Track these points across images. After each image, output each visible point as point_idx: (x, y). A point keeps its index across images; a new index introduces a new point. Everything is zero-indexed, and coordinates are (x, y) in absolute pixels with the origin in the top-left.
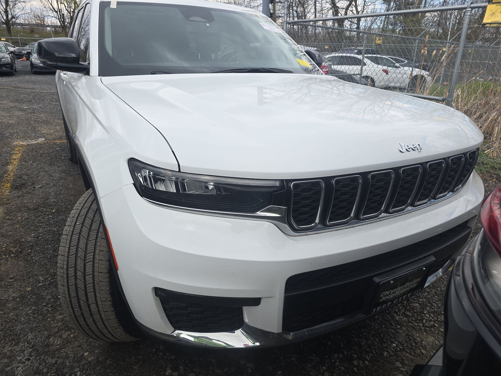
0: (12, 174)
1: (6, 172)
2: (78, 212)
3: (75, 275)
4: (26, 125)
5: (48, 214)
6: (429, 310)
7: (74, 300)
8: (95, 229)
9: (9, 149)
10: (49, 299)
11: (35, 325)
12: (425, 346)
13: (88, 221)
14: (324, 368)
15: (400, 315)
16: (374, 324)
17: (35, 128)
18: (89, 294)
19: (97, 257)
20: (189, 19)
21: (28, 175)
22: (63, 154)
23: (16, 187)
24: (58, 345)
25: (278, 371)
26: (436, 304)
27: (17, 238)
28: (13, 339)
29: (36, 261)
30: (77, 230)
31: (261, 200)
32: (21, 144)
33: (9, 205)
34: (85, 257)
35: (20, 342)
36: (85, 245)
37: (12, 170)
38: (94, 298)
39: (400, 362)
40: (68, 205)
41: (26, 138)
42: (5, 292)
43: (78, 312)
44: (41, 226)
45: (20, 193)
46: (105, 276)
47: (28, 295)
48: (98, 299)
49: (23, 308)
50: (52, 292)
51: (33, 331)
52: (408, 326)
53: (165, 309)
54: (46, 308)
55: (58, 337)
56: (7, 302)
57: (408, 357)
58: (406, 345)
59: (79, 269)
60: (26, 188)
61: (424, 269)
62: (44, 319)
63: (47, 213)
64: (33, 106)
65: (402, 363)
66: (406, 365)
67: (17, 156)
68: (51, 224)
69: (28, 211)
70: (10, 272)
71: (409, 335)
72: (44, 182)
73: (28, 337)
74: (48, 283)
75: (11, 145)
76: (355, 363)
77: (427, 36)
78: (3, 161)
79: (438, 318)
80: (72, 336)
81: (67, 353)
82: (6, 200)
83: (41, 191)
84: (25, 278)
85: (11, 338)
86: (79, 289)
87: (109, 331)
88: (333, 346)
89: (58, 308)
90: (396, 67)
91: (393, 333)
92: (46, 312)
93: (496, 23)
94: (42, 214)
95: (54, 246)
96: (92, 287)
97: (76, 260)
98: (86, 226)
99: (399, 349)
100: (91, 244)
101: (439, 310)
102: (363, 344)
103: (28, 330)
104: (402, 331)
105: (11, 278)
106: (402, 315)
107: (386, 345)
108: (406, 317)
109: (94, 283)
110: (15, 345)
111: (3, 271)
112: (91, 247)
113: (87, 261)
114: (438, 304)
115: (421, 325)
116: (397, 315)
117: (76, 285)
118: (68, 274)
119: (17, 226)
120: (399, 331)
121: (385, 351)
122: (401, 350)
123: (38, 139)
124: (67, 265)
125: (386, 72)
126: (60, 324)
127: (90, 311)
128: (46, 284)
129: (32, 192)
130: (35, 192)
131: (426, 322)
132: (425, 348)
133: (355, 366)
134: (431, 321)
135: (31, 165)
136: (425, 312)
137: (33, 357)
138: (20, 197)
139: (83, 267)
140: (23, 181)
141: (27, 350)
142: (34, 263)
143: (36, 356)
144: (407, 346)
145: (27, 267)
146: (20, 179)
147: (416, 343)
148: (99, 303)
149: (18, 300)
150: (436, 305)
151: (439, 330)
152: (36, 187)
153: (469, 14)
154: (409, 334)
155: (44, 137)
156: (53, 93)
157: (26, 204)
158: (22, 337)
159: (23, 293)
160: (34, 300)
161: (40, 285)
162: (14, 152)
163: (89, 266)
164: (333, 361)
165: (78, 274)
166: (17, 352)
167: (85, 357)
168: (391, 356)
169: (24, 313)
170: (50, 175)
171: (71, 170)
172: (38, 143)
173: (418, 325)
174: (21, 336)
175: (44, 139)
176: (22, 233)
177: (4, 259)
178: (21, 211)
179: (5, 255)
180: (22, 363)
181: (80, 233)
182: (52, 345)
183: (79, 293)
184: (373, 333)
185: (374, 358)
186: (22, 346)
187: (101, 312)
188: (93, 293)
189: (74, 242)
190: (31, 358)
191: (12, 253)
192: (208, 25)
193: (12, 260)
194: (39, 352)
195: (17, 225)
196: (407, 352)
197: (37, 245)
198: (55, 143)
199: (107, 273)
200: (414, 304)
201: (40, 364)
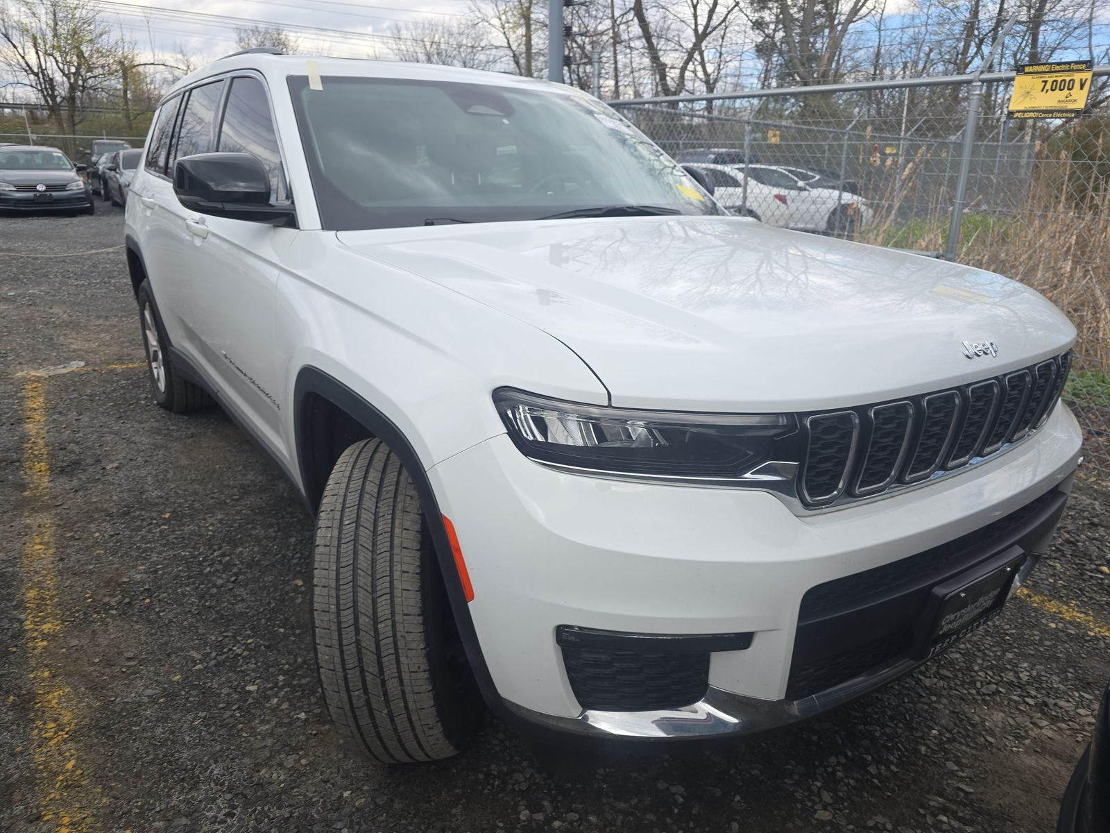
0: (41, 442)
1: (24, 438)
2: (341, 500)
3: (356, 623)
4: (27, 332)
5: (157, 523)
6: (982, 664)
7: (353, 676)
8: (385, 530)
9: (10, 387)
10: (228, 695)
11: (218, 749)
12: (990, 729)
13: (367, 517)
14: (819, 784)
15: (930, 677)
16: (887, 696)
17: (52, 339)
18: (384, 660)
19: (397, 584)
20: (469, 111)
21: (77, 443)
22: (141, 394)
23: (63, 469)
24: (282, 782)
25: (734, 796)
26: (993, 652)
27: (109, 576)
28: (183, 778)
29: (171, 621)
30: (349, 535)
31: (749, 452)
32: (34, 376)
33: (60, 508)
34: (373, 586)
35: (199, 783)
36: (370, 563)
37: (38, 433)
38: (395, 666)
39: (954, 762)
40: (194, 501)
41: (40, 361)
42: (129, 688)
43: (360, 698)
44: (152, 550)
45: (75, 482)
46: (415, 622)
47: (181, 690)
48: (404, 668)
49: (179, 716)
50: (229, 680)
51: (219, 760)
52: (951, 696)
53: (569, 669)
54: (228, 713)
55: (275, 767)
56: (140, 706)
57: (966, 752)
58: (955, 731)
59: (363, 611)
60: (85, 470)
61: (1009, 569)
62: (233, 736)
63: (155, 521)
64: (28, 290)
65: (958, 763)
66: (967, 767)
67: (37, 403)
68: (173, 543)
69: (108, 518)
70: (122, 646)
71: (958, 713)
72: (120, 456)
73: (211, 772)
74: (213, 662)
75: (12, 379)
76: (872, 769)
77: (869, 128)
78: (9, 415)
79: (1001, 677)
80: (303, 762)
81: (305, 796)
82: (50, 499)
83: (121, 474)
84: (160, 657)
85: (178, 777)
86: (364, 651)
87: (415, 735)
88: (822, 743)
89: (253, 711)
90: (801, 189)
91: (926, 711)
92: (232, 720)
93: (1033, 112)
94: (145, 523)
95: (197, 588)
96: (392, 645)
97: (355, 593)
98: (365, 525)
99: (945, 739)
100: (382, 561)
101: (1001, 662)
102: (878, 734)
103: (206, 758)
104: (943, 706)
105: (129, 659)
106: (935, 677)
107: (919, 734)
108: (943, 679)
109: (394, 636)
110: (190, 790)
111: (107, 645)
112: (382, 565)
113: (379, 594)
114: (996, 651)
115: (974, 692)
116: (926, 677)
117: (358, 642)
118: (339, 623)
119: (98, 552)
120: (937, 706)
121: (920, 743)
122: (949, 741)
123: (69, 364)
124: (338, 604)
125: (782, 199)
126: (269, 742)
127: (385, 694)
128: (210, 665)
129: (103, 479)
130: (110, 478)
131: (982, 687)
132: (991, 732)
133: (873, 776)
134: (990, 683)
135: (76, 420)
136: (976, 668)
137: (239, 809)
138: (79, 490)
139: (371, 607)
140: (74, 457)
141: (220, 796)
142: (166, 625)
143: (244, 806)
144: (959, 732)
145: (156, 634)
146: (63, 452)
147: (973, 726)
148: (405, 676)
149: (162, 700)
150: (991, 654)
151: (1010, 700)
152: (108, 468)
153: (978, 92)
154: (956, 710)
155: (81, 358)
156: (62, 259)
157: (99, 506)
158: (200, 773)
159: (166, 686)
160: (197, 699)
161: (197, 667)
162: (23, 393)
163: (383, 603)
164: (830, 770)
165: (361, 621)
166: (200, 801)
167: (346, 801)
168: (934, 752)
169: (186, 726)
170: (129, 441)
171: (172, 428)
172: (73, 371)
173: (969, 693)
174: (197, 771)
175: (82, 364)
176: (117, 566)
177: (97, 622)
178: (95, 520)
179: (98, 613)
180: (220, 823)
181: (356, 540)
182: (270, 783)
183: (364, 660)
184: (889, 713)
185: (905, 759)
186: (207, 791)
187: (407, 696)
188: (393, 657)
189: (347, 559)
190: (235, 811)
191: (111, 608)
192: (505, 121)
193: (116, 623)
194: (246, 798)
195: (97, 549)
196: (961, 743)
197: (160, 587)
198: (112, 371)
199: (419, 615)
200: (951, 655)
201: (259, 821)
